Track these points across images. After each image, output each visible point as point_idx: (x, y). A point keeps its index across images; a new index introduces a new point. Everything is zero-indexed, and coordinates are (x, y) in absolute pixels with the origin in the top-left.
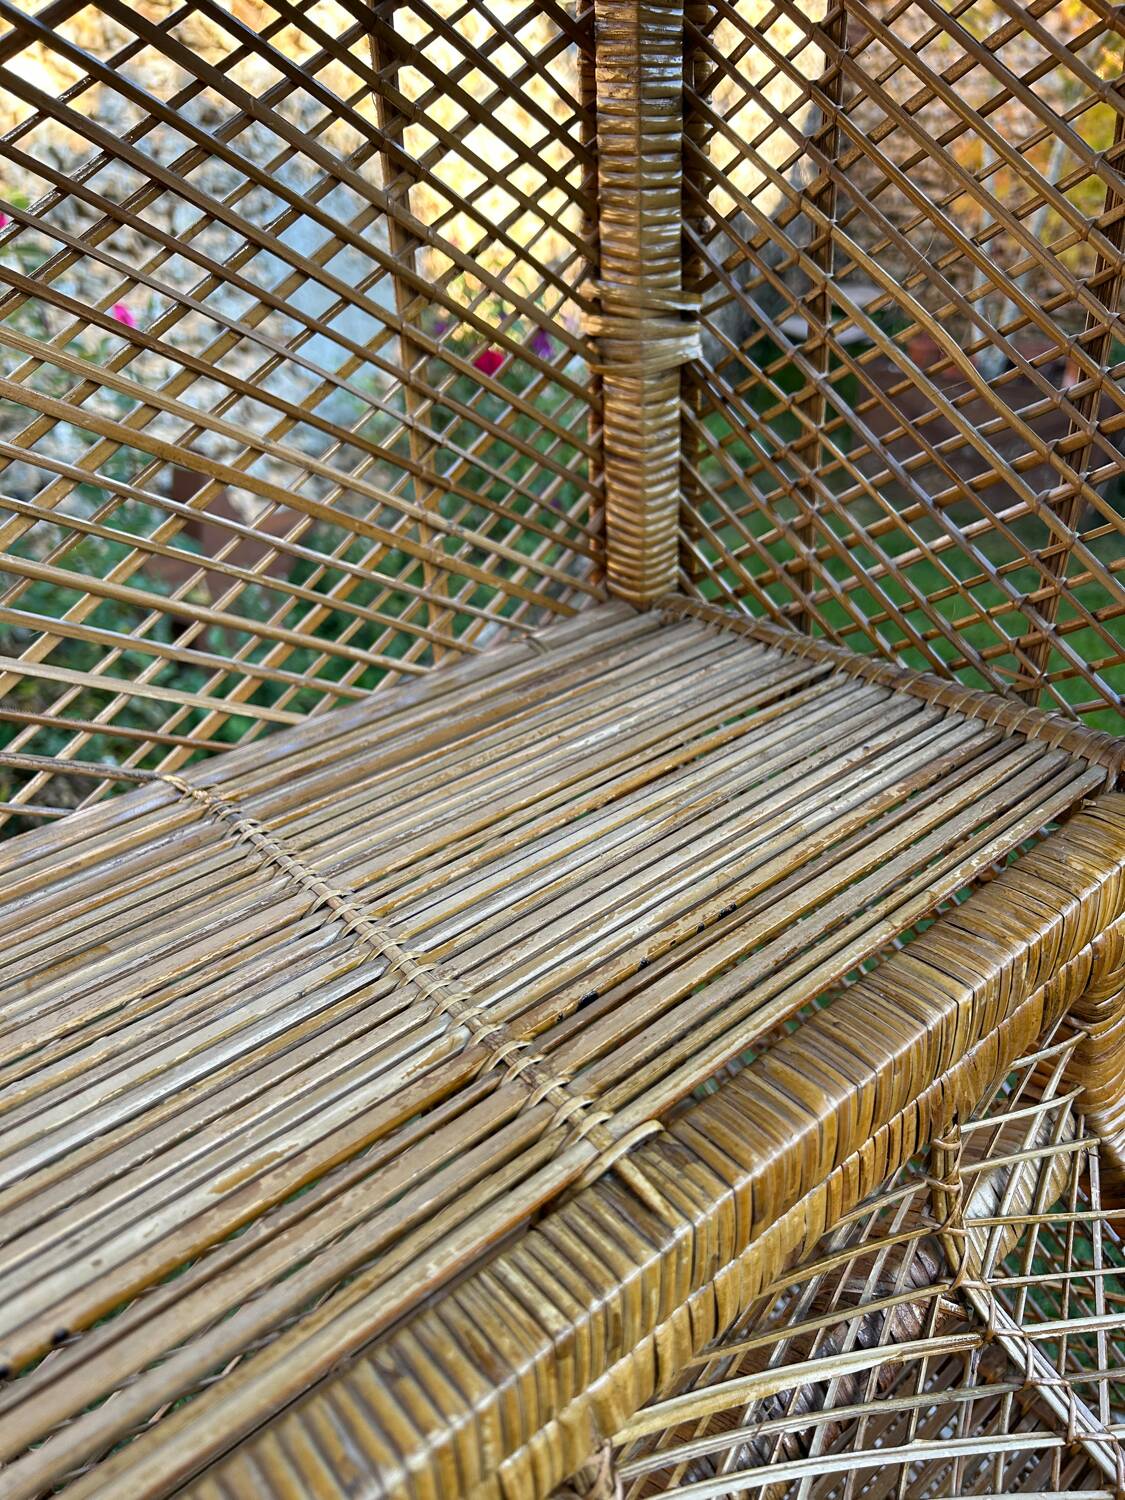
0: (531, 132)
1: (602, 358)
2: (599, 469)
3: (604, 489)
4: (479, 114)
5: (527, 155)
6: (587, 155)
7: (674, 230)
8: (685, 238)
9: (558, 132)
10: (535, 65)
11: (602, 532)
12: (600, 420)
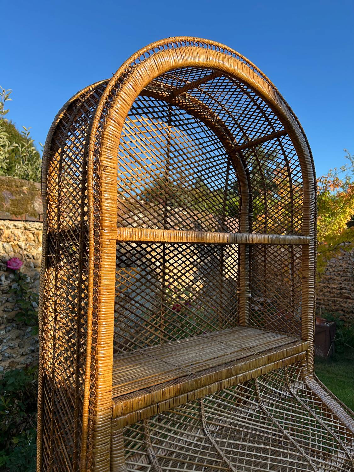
0: (234, 273)
1: (240, 296)
2: (238, 309)
3: (239, 311)
4: (229, 271)
5: (233, 275)
6: (238, 275)
7: (248, 283)
8: (249, 284)
9: (236, 273)
10: (234, 266)
11: (239, 317)
12: (239, 303)
